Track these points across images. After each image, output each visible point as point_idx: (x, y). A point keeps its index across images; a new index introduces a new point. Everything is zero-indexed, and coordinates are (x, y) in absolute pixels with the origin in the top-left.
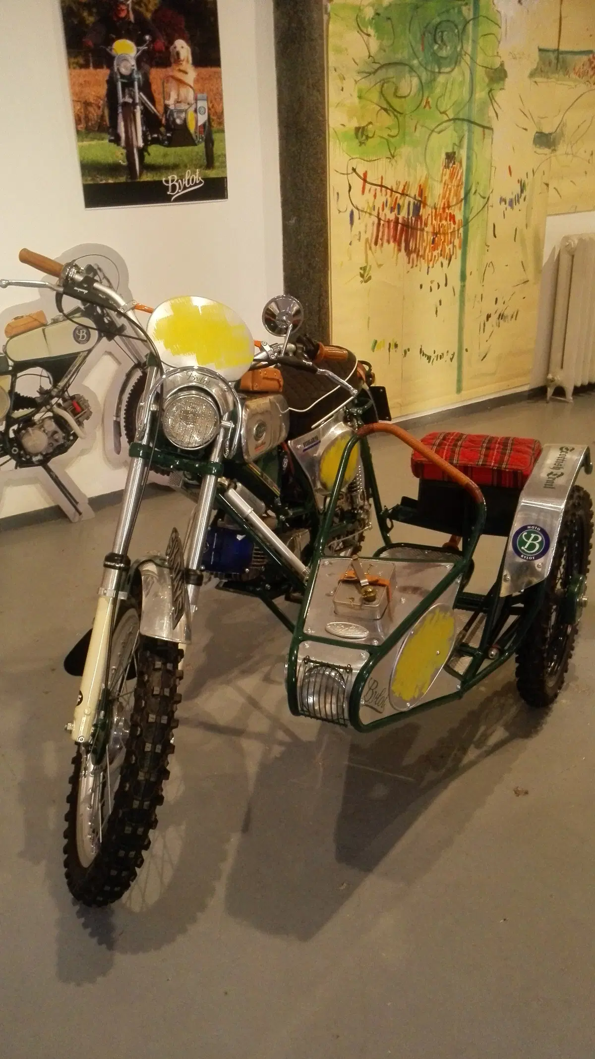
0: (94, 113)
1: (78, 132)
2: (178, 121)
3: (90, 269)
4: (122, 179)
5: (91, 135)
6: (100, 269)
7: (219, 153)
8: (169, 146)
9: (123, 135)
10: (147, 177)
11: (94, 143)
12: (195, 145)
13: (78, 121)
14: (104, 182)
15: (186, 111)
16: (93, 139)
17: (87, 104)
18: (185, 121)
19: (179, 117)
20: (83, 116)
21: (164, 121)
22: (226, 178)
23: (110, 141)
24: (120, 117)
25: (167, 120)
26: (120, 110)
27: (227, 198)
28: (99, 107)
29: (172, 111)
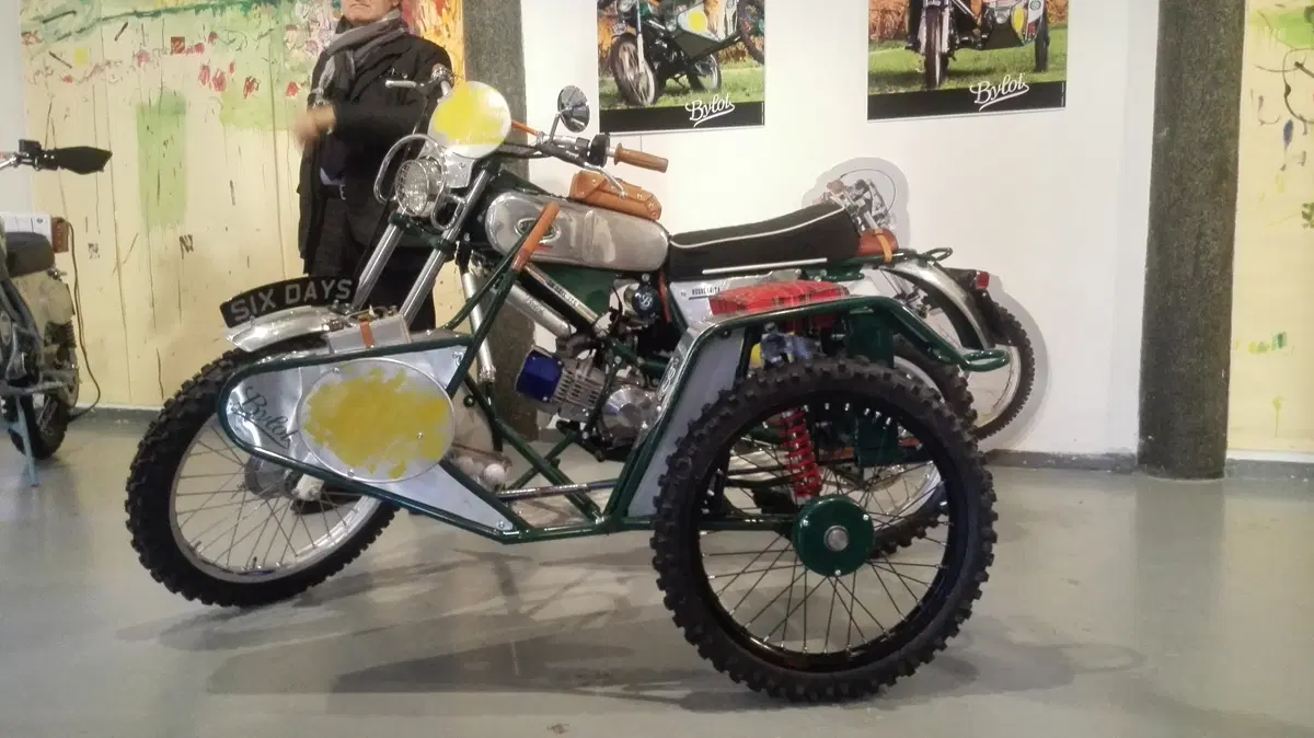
0: (892, 20)
1: (871, 41)
2: (999, 20)
3: (861, 185)
4: (917, 88)
5: (886, 43)
6: (872, 185)
7: (1057, 51)
8: (982, 49)
9: (923, 41)
10: (949, 85)
11: (886, 51)
12: (1022, 45)
13: (872, 29)
14: (894, 92)
15: (1012, 8)
16: (887, 47)
17: (885, 12)
18: (1009, 20)
19: (999, 15)
20: (878, 25)
21: (979, 22)
22: (1065, 82)
23: (907, 48)
24: (923, 21)
25: (983, 19)
26: (924, 14)
27: (1064, 105)
28: (899, 14)
29: (992, 11)
